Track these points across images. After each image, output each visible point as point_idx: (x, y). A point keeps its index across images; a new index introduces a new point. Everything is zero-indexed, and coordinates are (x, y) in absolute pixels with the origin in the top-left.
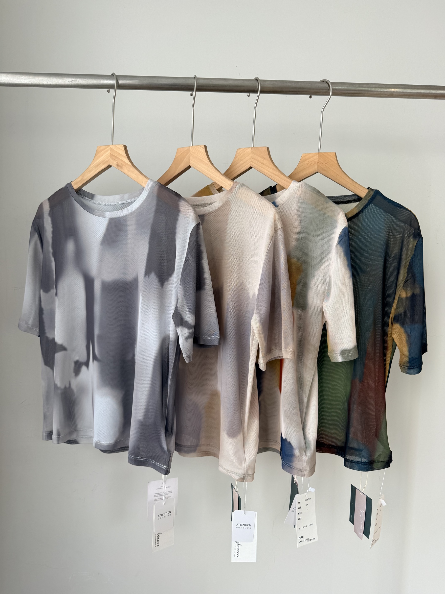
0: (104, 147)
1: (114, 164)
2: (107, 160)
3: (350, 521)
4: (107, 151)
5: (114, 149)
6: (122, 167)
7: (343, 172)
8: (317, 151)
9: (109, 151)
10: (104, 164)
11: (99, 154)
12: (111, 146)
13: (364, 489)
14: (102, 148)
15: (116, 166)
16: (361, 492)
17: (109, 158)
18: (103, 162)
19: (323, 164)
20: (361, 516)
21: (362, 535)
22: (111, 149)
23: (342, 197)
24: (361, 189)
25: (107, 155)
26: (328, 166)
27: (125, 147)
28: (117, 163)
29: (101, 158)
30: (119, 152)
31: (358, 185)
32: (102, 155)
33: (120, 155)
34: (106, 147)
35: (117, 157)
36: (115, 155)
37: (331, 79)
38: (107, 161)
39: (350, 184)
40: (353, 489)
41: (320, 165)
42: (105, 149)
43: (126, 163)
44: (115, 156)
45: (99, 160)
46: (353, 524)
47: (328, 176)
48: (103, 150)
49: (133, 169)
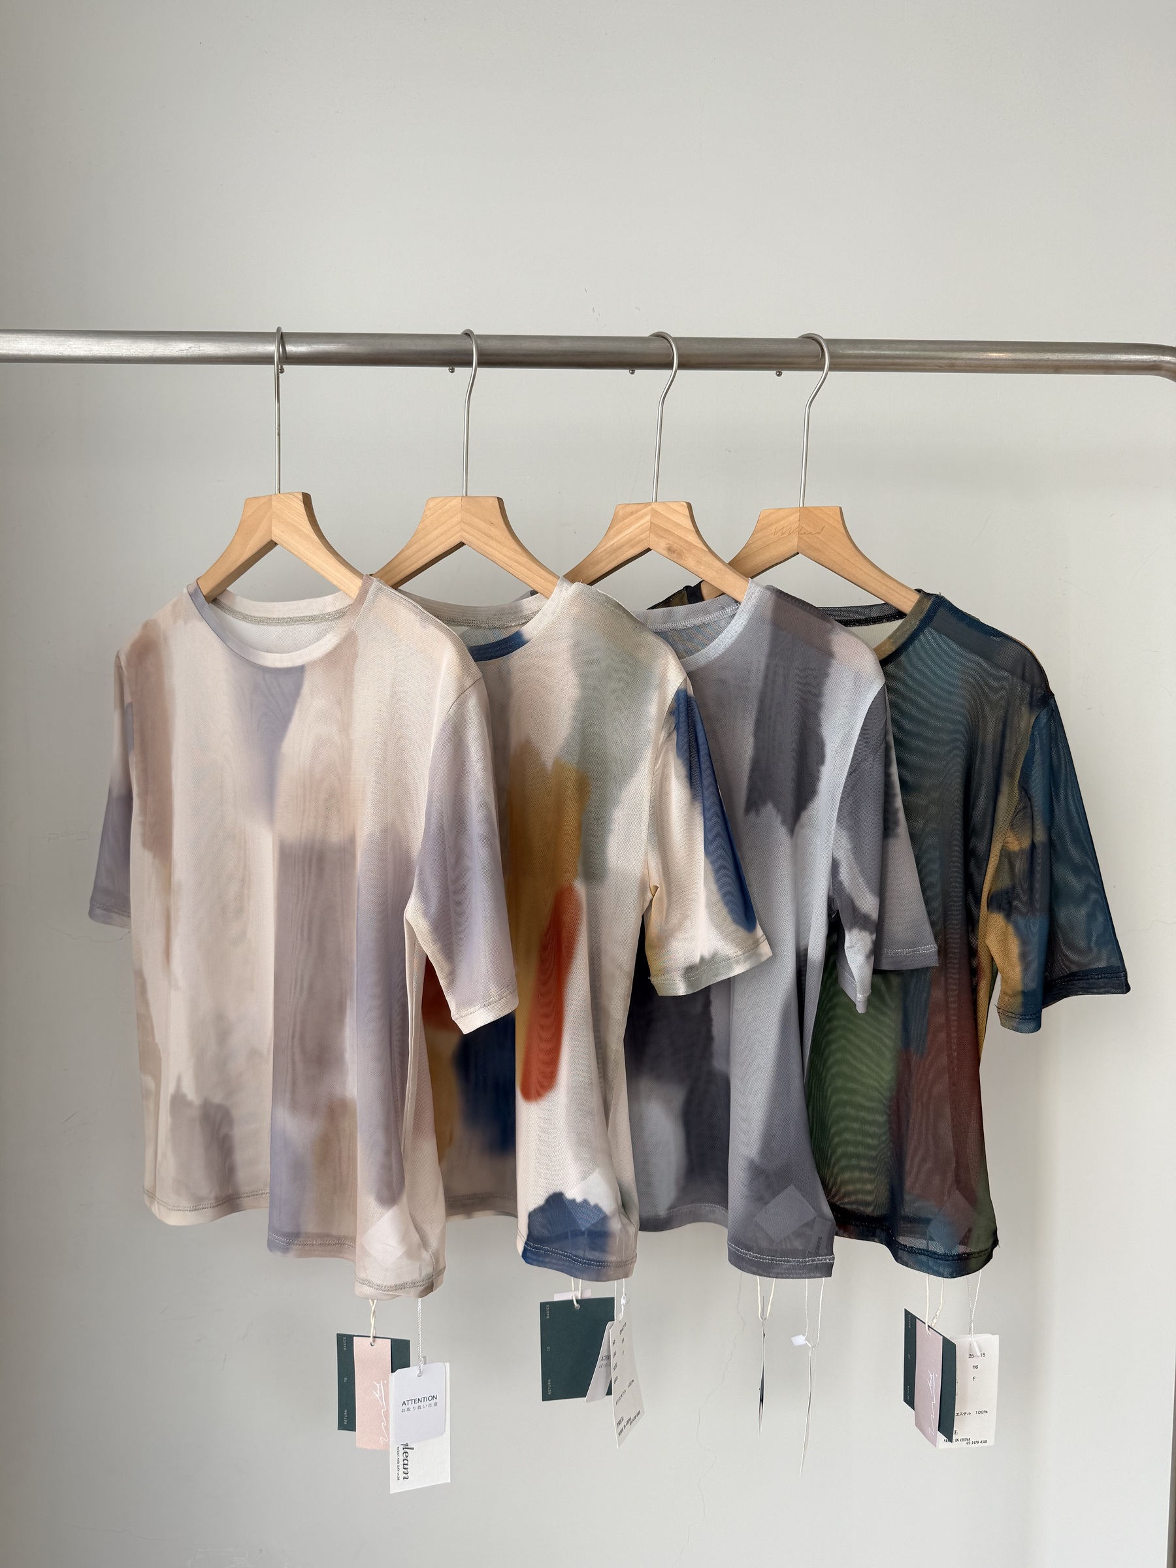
0: (634, 508)
1: (659, 545)
2: (643, 536)
3: (905, 1400)
4: (642, 517)
5: (662, 513)
6: (680, 555)
7: (858, 554)
8: (796, 503)
9: (648, 518)
10: (633, 546)
11: (621, 524)
12: (653, 506)
13: (935, 1321)
14: (629, 509)
15: (665, 553)
16: (929, 1326)
17: (648, 533)
18: (630, 542)
19: (810, 533)
20: (930, 1385)
21: (936, 1434)
22: (655, 513)
23: (860, 610)
24: (903, 594)
25: (642, 525)
26: (823, 540)
27: (689, 506)
28: (669, 544)
29: (627, 532)
30: (672, 518)
31: (895, 583)
32: (630, 526)
33: (677, 525)
34: (640, 506)
35: (669, 531)
36: (668, 526)
37: (826, 333)
38: (642, 540)
39: (877, 580)
40: (911, 1321)
41: (804, 537)
42: (637, 511)
43: (690, 544)
44: (665, 528)
45: (621, 536)
46: (914, 1409)
47: (826, 564)
48: (632, 513)
49: (709, 558)
